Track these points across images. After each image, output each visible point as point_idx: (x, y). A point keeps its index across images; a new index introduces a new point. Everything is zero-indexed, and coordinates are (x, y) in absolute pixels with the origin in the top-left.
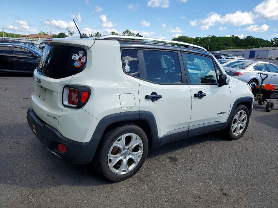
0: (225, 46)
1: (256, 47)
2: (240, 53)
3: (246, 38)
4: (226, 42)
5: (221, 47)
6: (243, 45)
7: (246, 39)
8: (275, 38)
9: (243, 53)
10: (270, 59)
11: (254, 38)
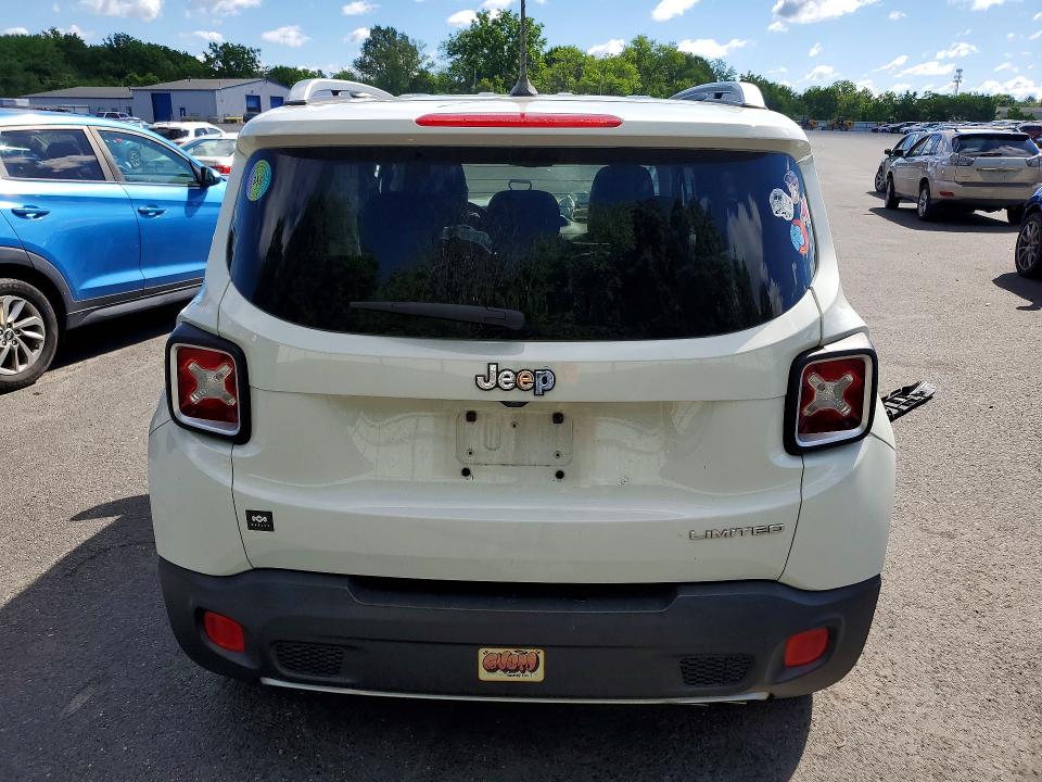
0: (33, 77)
1: (161, 81)
2: (115, 104)
3: (109, 43)
4: (33, 56)
5: (19, 77)
6: (109, 71)
7: (110, 46)
8: (216, 45)
9: (125, 104)
10: (226, 121)
11: (139, 44)
